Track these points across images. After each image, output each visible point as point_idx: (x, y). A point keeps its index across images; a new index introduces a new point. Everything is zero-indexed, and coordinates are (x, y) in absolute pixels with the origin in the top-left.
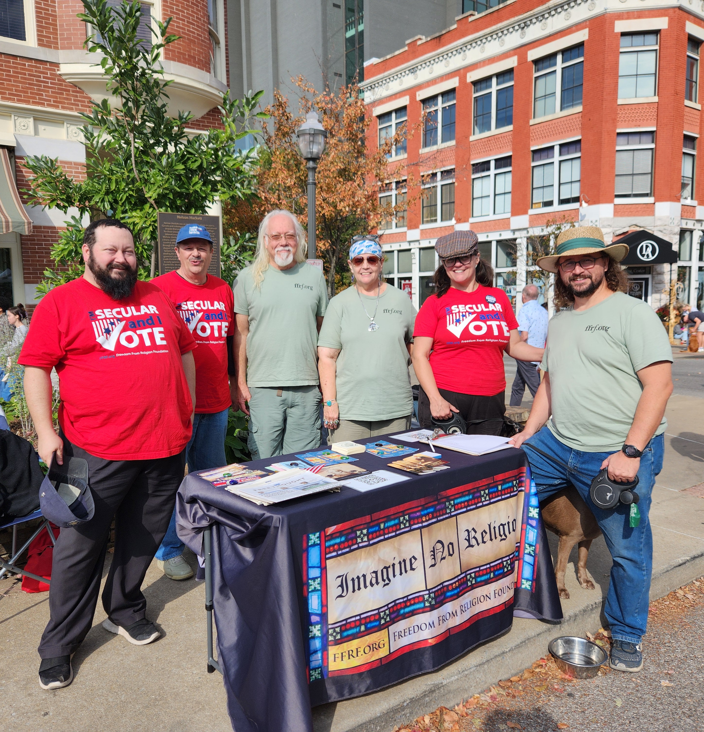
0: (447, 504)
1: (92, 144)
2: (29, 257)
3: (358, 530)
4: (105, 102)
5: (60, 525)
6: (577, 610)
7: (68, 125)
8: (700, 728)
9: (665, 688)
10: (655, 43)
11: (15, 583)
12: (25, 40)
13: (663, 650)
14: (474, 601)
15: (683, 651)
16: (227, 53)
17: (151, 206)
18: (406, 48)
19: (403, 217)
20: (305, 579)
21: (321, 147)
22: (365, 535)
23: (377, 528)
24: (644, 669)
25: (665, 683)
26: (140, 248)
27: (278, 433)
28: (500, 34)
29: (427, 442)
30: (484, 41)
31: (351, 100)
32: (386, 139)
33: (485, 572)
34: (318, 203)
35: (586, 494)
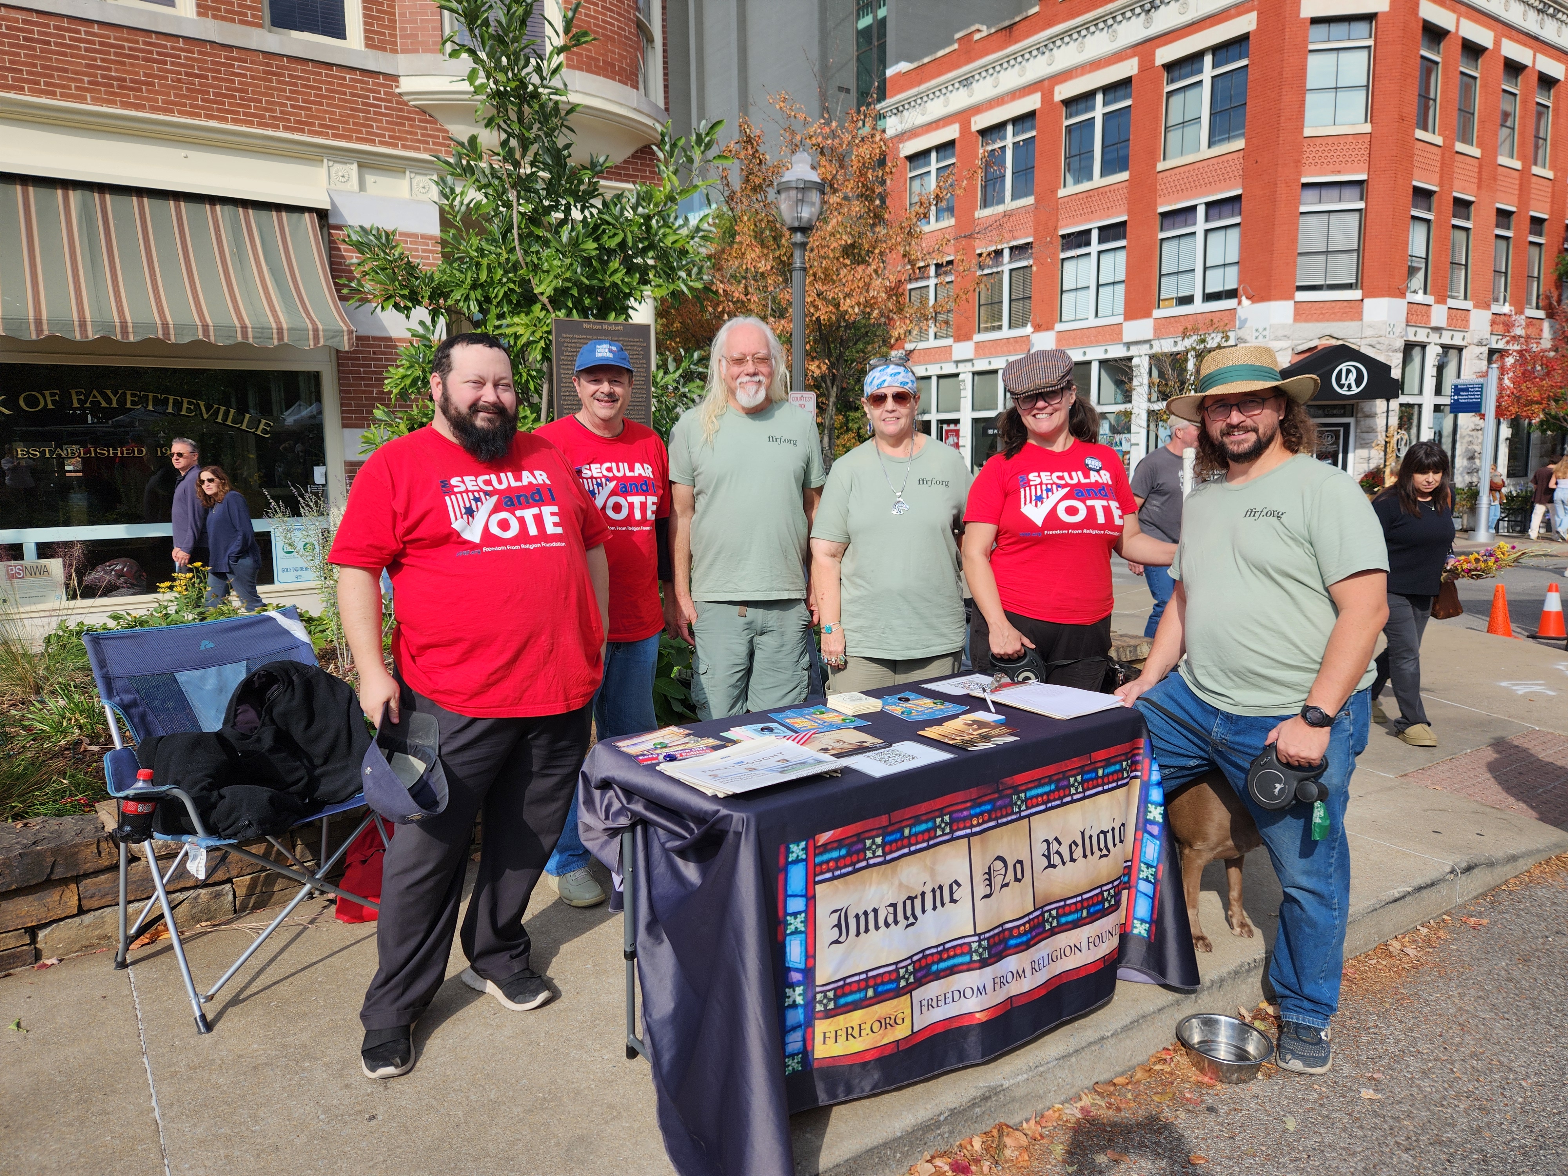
0: (1015, 797)
1: (451, 206)
2: (350, 385)
3: (869, 838)
4: (473, 139)
5: (395, 820)
6: (1224, 971)
7: (413, 175)
8: (1425, 1169)
9: (1367, 1102)
10: (1367, 34)
11: (325, 907)
12: (345, 38)
13: (1365, 1039)
14: (1055, 954)
15: (1397, 1042)
16: (665, 57)
17: (544, 308)
18: (956, 46)
19: (947, 322)
20: (781, 914)
21: (815, 210)
22: (878, 846)
23: (898, 835)
24: (1333, 1070)
25: (1367, 1093)
26: (525, 375)
27: (740, 674)
28: (1110, 22)
29: (982, 696)
30: (1084, 32)
31: (866, 130)
32: (920, 194)
33: (1073, 908)
34: (809, 300)
35: (1241, 784)
